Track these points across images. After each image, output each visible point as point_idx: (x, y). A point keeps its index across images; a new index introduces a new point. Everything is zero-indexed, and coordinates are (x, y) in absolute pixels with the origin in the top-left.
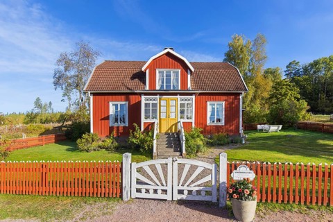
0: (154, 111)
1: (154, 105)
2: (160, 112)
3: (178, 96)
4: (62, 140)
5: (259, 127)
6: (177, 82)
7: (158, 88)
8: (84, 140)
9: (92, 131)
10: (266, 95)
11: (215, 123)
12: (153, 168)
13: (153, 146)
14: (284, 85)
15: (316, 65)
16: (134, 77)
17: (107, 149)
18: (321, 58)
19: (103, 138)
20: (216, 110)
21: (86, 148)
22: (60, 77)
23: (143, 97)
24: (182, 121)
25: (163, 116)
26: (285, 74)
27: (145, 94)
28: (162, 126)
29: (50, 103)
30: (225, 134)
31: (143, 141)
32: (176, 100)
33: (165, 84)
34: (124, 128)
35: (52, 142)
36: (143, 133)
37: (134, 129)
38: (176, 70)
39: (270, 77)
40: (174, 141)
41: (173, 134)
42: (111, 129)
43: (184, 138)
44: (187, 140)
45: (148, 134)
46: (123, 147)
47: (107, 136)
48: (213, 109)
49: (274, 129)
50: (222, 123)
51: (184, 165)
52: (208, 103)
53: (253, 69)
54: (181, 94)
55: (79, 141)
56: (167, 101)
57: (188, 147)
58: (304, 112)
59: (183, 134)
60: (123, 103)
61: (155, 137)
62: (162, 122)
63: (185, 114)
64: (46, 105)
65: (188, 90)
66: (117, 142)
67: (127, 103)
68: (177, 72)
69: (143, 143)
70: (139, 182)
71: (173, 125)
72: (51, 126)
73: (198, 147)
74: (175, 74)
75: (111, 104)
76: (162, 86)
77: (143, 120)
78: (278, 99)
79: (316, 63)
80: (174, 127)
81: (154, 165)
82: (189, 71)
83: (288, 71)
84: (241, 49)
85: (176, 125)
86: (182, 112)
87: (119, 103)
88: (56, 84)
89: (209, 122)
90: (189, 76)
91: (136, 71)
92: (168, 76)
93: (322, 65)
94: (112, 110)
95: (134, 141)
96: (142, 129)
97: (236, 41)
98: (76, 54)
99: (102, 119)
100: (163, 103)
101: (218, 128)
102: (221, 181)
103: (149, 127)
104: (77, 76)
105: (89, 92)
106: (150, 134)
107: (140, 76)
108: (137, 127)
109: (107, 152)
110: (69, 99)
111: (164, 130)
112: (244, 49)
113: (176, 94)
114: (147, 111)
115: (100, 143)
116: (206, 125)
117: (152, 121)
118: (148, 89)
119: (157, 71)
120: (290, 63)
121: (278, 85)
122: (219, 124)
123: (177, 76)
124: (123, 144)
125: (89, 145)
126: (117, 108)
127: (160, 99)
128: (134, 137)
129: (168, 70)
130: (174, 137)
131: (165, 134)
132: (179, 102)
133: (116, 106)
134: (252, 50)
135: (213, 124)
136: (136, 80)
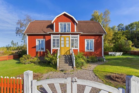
0: (58, 43)
1: (58, 40)
2: (61, 44)
3: (70, 35)
5: (110, 53)
6: (70, 29)
8: (23, 58)
9: (28, 54)
11: (89, 51)
13: (57, 62)
14: (119, 34)
15: (132, 25)
16: (48, 27)
17: (34, 63)
18: (134, 22)
19: (33, 57)
20: (89, 43)
22: (18, 30)
24: (73, 48)
25: (62, 46)
27: (53, 34)
30: (95, 56)
31: (52, 59)
32: (69, 37)
33: (63, 30)
34: (43, 52)
35: (12, 59)
36: (51, 55)
37: (47, 53)
38: (69, 23)
40: (69, 60)
41: (68, 56)
42: (37, 53)
43: (75, 59)
45: (54, 55)
46: (42, 62)
47: (35, 56)
49: (118, 54)
50: (93, 50)
52: (85, 40)
53: (104, 26)
55: (21, 58)
57: (77, 63)
58: (130, 46)
59: (74, 56)
60: (42, 39)
61: (58, 57)
62: (62, 49)
63: (74, 45)
66: (40, 59)
67: (45, 40)
69: (51, 60)
71: (67, 51)
73: (82, 63)
75: (37, 40)
77: (52, 48)
78: (116, 40)
80: (68, 52)
81: (53, 84)
82: (75, 23)
83: (118, 28)
85: (69, 51)
86: (72, 44)
87: (41, 40)
89: (86, 50)
90: (75, 26)
92: (65, 26)
93: (135, 25)
94: (37, 43)
95: (47, 59)
96: (52, 53)
97: (95, 13)
98: (25, 20)
99: (32, 48)
100: (62, 39)
101: (91, 53)
103: (55, 52)
105: (26, 34)
106: (55, 55)
108: (48, 51)
109: (34, 64)
111: (63, 53)
112: (99, 17)
114: (54, 43)
115: (32, 60)
116: (84, 51)
117: (57, 48)
119: (59, 23)
120: (119, 25)
121: (116, 34)
122: (92, 51)
123: (69, 26)
124: (42, 61)
125: (26, 61)
126: (40, 42)
127: (61, 37)
128: (47, 57)
129: (65, 23)
130: (68, 57)
131: (64, 56)
132: (71, 39)
133: (39, 41)
134: (103, 17)
135: (88, 51)
136: (49, 28)
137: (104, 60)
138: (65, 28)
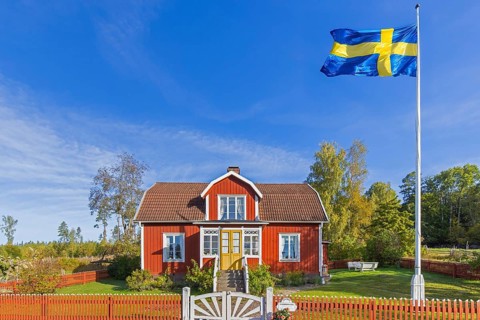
0: (215, 245)
1: (215, 238)
2: (221, 247)
3: (242, 229)
4: (104, 278)
5: (350, 264)
6: (243, 211)
7: (219, 218)
8: (134, 278)
9: (143, 267)
10: (367, 222)
11: (289, 259)
12: (209, 300)
13: (212, 285)
14: (391, 208)
15: (445, 178)
16: (192, 203)
17: (160, 288)
18: (452, 168)
19: (156, 276)
20: (289, 243)
21: (136, 286)
22: (97, 198)
23: (202, 230)
24: (247, 256)
25: (225, 251)
26: (400, 190)
27: (205, 226)
28: (224, 263)
29: (79, 229)
30: (300, 272)
31: (202, 279)
32: (240, 233)
33: (228, 212)
34: (180, 264)
35: (93, 281)
36: (201, 270)
37: (192, 266)
38: (241, 196)
39: (374, 197)
40: (237, 279)
41: (236, 271)
42: (165, 265)
43: (248, 277)
44: (251, 279)
45: (207, 271)
47: (160, 274)
48: (287, 242)
49: (368, 268)
50: (298, 259)
51: (237, 297)
52: (280, 236)
53: (349, 187)
54: (245, 226)
55: (128, 278)
56: (229, 233)
57: (252, 286)
59: (247, 272)
60: (178, 234)
61: (215, 275)
62: (224, 257)
63: (251, 248)
64: (73, 231)
65: (255, 221)
66: (172, 280)
67: (184, 235)
68: (243, 199)
69: (202, 281)
70: (197, 313)
71: (236, 262)
72: (86, 260)
73: (264, 286)
74: (240, 201)
75: (165, 236)
76: (225, 215)
77: (202, 255)
78: (384, 226)
79: (445, 176)
81: (211, 297)
82: (256, 198)
83: (405, 186)
84: (332, 161)
85: (240, 261)
86: (247, 246)
87: (174, 235)
88: (92, 207)
89: (281, 258)
90: (257, 203)
91: (194, 196)
92: (232, 202)
93: (453, 178)
94: (166, 243)
95: (193, 279)
96: (201, 266)
97: (326, 151)
98: (117, 170)
99: (154, 254)
100: (225, 236)
101: (292, 266)
102: (268, 311)
103: (209, 264)
104: (119, 197)
105: (140, 222)
106: (210, 271)
107: (199, 203)
108: (195, 263)
109: (161, 291)
110: (105, 224)
111: (226, 267)
112: (336, 161)
113: (240, 226)
114: (206, 245)
115: (153, 282)
116: (277, 261)
117: (213, 256)
118: (207, 219)
119: (219, 197)
120: (408, 176)
121: (383, 209)
122: (294, 260)
123: (242, 203)
125: (140, 284)
126: (171, 241)
127: (221, 231)
128: (192, 274)
129: (232, 196)
130: (237, 275)
131: (227, 272)
132: (244, 235)
133: (171, 238)
134: (348, 161)
135: (286, 260)
136: (194, 208)
137: (320, 281)
138: (232, 209)
